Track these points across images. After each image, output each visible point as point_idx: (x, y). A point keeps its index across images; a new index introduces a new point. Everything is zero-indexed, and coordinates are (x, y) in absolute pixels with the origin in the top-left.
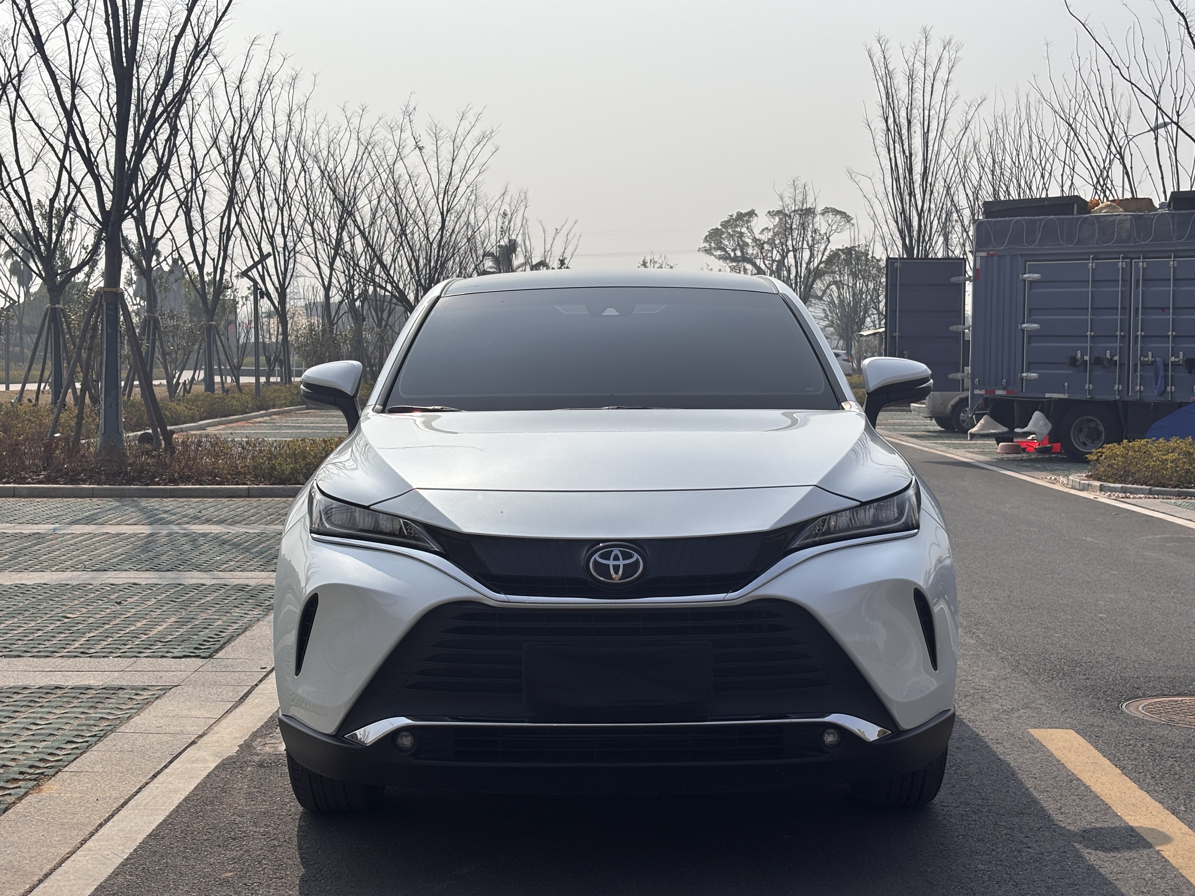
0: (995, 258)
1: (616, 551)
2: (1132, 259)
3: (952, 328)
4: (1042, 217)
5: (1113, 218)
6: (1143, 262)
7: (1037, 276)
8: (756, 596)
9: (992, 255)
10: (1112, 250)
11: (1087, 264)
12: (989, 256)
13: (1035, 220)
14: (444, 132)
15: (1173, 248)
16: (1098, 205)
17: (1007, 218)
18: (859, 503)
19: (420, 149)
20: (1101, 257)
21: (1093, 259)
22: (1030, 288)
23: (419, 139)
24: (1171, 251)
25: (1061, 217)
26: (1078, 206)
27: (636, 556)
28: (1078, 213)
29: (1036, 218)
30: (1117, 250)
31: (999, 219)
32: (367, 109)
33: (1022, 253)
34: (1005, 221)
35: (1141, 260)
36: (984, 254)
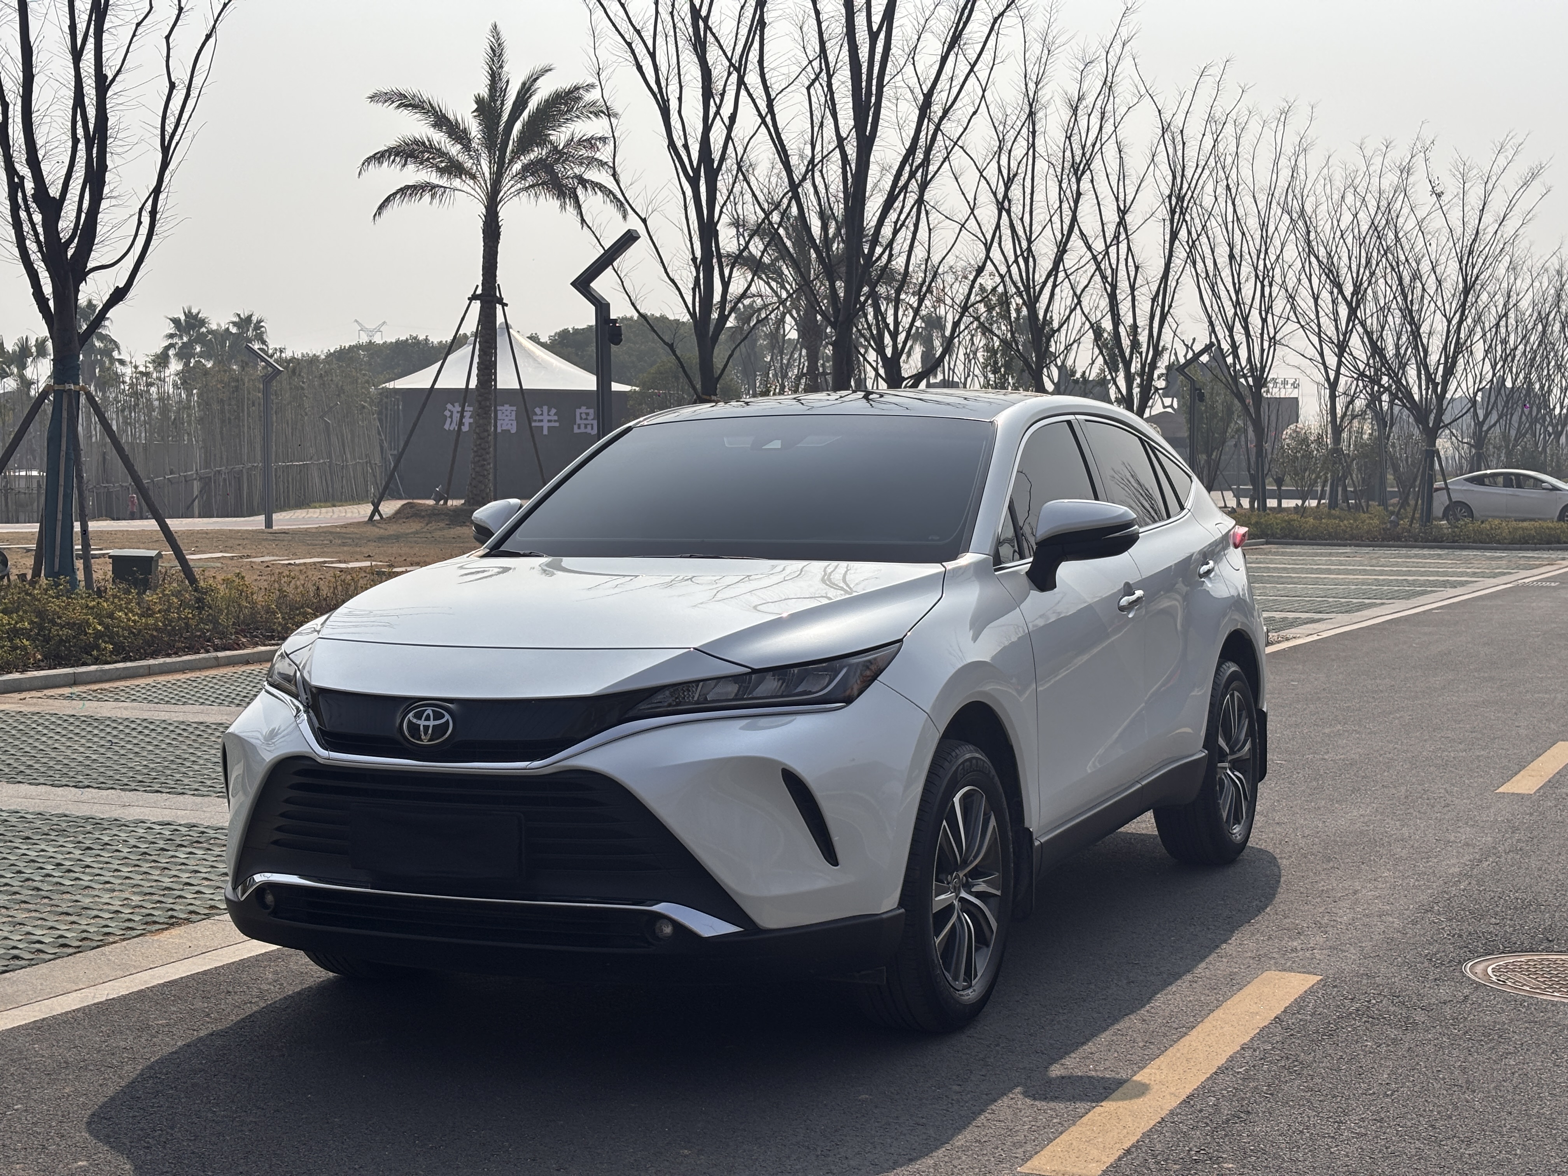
1: (429, 711)
8: (569, 766)
14: (1475, 172)
18: (750, 670)
19: (1439, 195)
23: (1437, 183)
27: (447, 716)
32: (1393, 144)
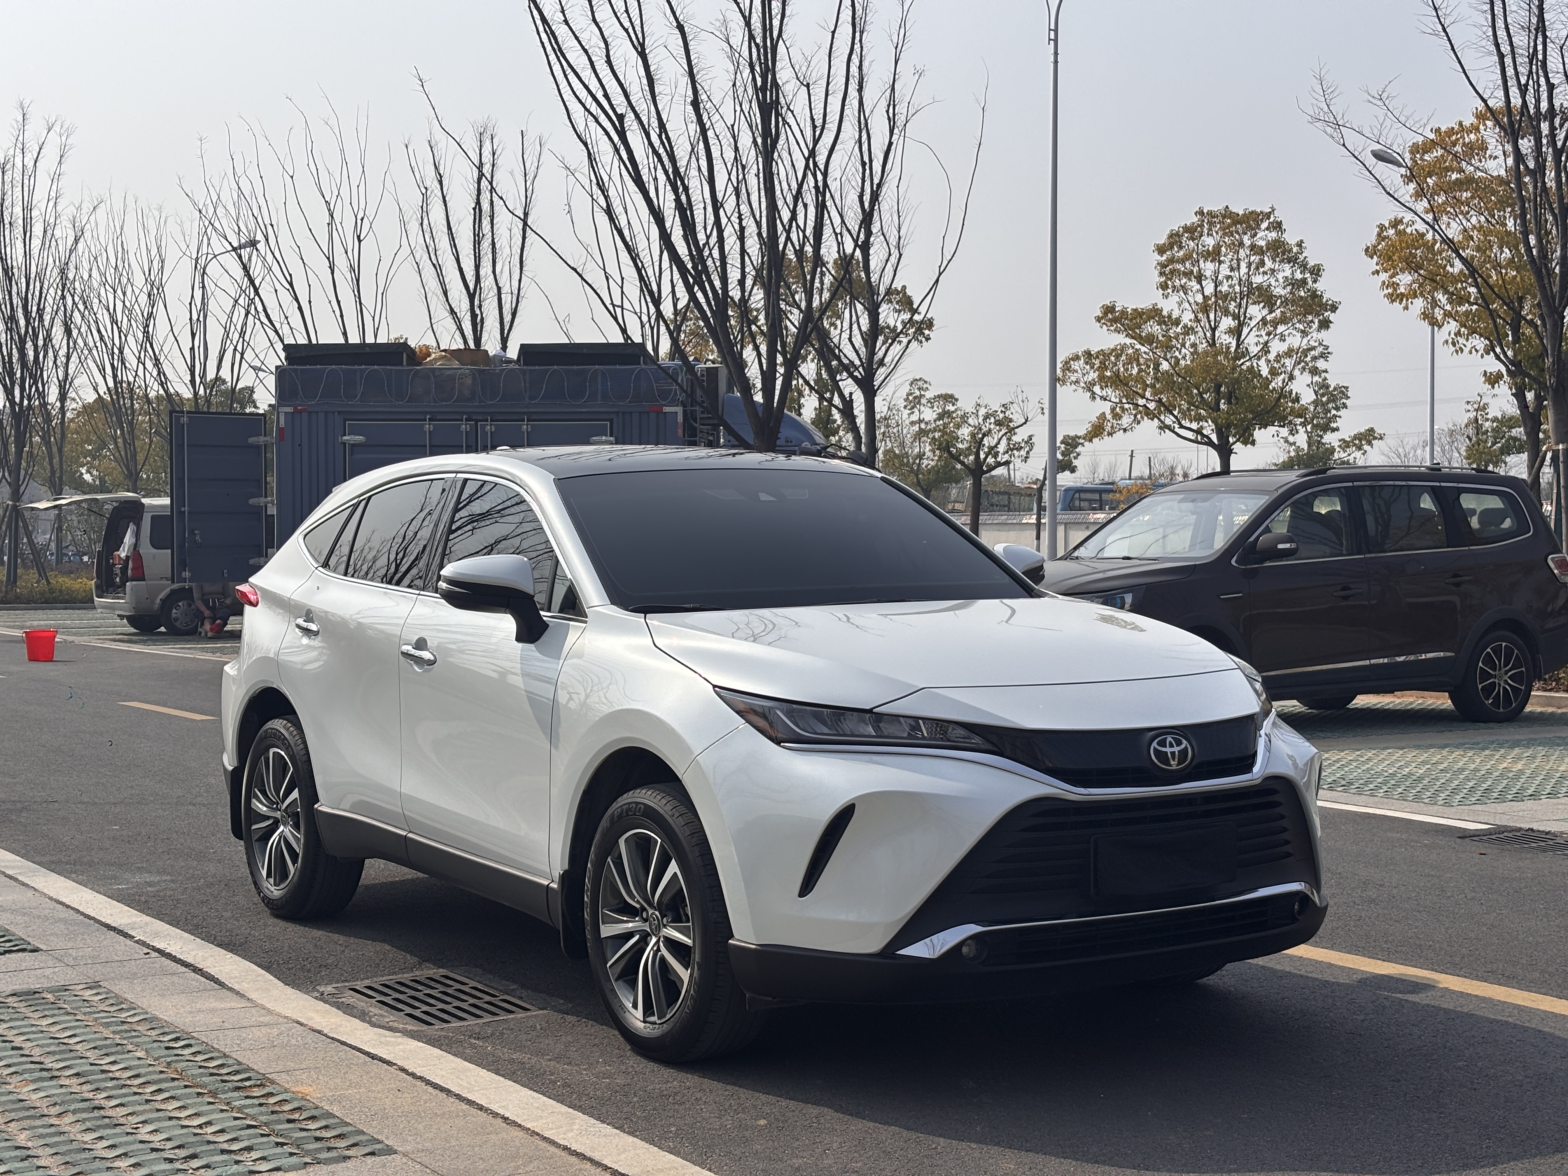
0: (305, 415)
2: (477, 421)
3: (252, 501)
4: (363, 367)
5: (450, 372)
6: (491, 425)
7: (360, 438)
9: (301, 412)
10: (453, 410)
11: (423, 426)
12: (296, 411)
13: (355, 370)
15: (525, 410)
16: (429, 355)
17: (318, 367)
20: (438, 417)
21: (430, 420)
22: (352, 453)
24: (524, 413)
25: (388, 367)
26: (407, 355)
27: (1184, 742)
28: (408, 365)
29: (356, 367)
30: (459, 410)
31: (308, 367)
33: (340, 409)
34: (316, 369)
35: (489, 423)
36: (289, 410)
